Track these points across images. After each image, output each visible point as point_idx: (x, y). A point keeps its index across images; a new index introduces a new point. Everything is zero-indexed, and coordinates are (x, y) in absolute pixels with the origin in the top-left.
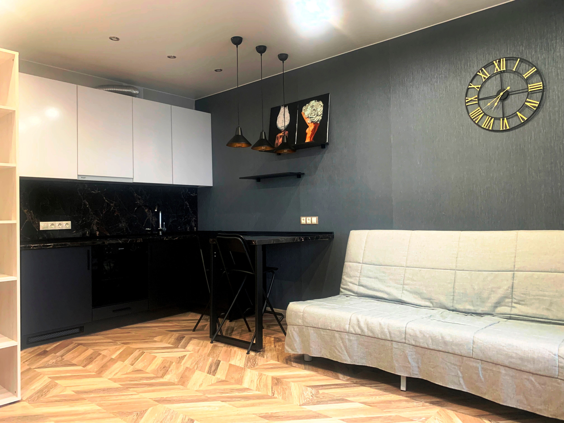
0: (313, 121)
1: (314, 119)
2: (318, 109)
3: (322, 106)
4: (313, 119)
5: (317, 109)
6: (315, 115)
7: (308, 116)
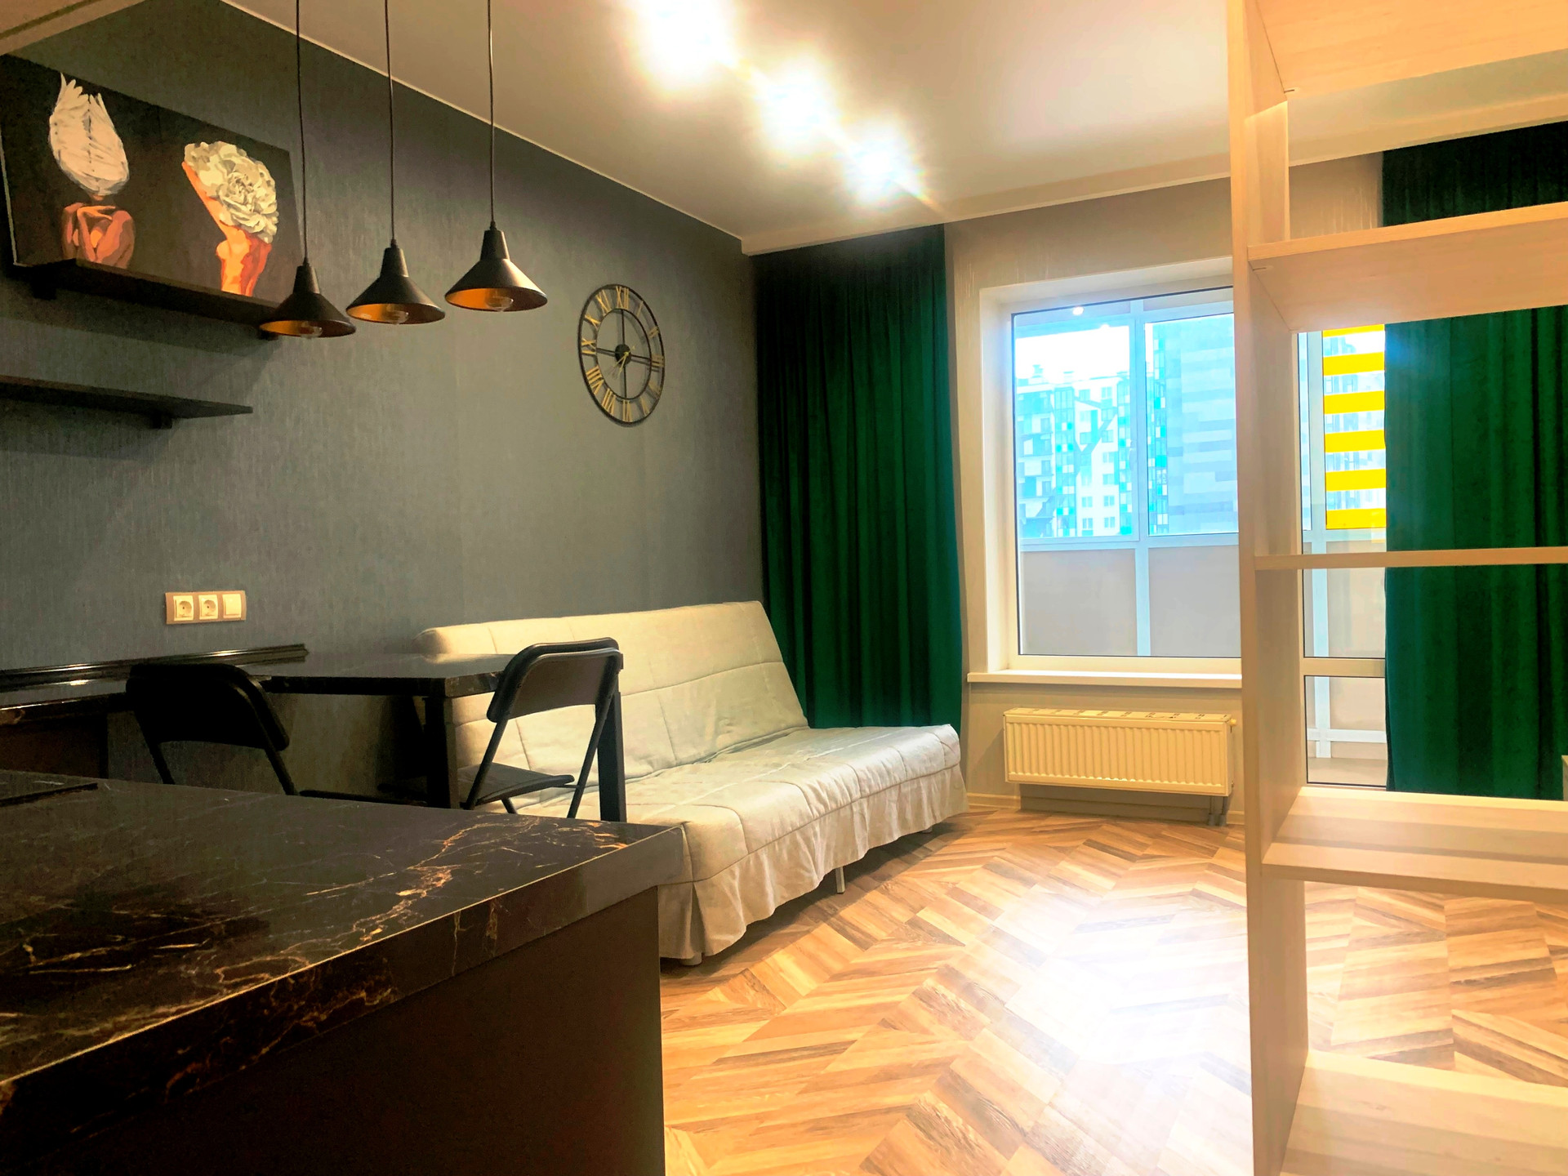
0: (242, 222)
1: (244, 219)
2: (255, 188)
3: (268, 182)
4: (241, 215)
5: (251, 185)
6: (249, 207)
7: (215, 194)
